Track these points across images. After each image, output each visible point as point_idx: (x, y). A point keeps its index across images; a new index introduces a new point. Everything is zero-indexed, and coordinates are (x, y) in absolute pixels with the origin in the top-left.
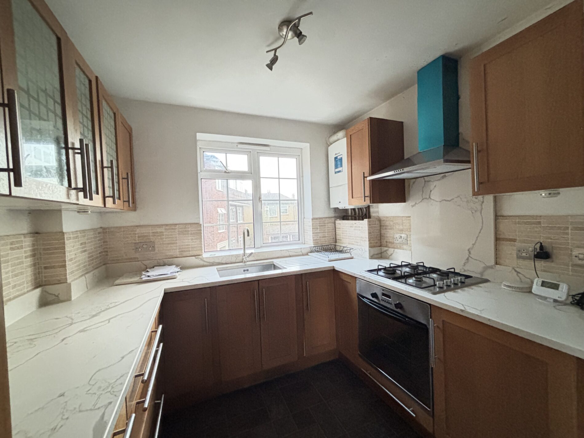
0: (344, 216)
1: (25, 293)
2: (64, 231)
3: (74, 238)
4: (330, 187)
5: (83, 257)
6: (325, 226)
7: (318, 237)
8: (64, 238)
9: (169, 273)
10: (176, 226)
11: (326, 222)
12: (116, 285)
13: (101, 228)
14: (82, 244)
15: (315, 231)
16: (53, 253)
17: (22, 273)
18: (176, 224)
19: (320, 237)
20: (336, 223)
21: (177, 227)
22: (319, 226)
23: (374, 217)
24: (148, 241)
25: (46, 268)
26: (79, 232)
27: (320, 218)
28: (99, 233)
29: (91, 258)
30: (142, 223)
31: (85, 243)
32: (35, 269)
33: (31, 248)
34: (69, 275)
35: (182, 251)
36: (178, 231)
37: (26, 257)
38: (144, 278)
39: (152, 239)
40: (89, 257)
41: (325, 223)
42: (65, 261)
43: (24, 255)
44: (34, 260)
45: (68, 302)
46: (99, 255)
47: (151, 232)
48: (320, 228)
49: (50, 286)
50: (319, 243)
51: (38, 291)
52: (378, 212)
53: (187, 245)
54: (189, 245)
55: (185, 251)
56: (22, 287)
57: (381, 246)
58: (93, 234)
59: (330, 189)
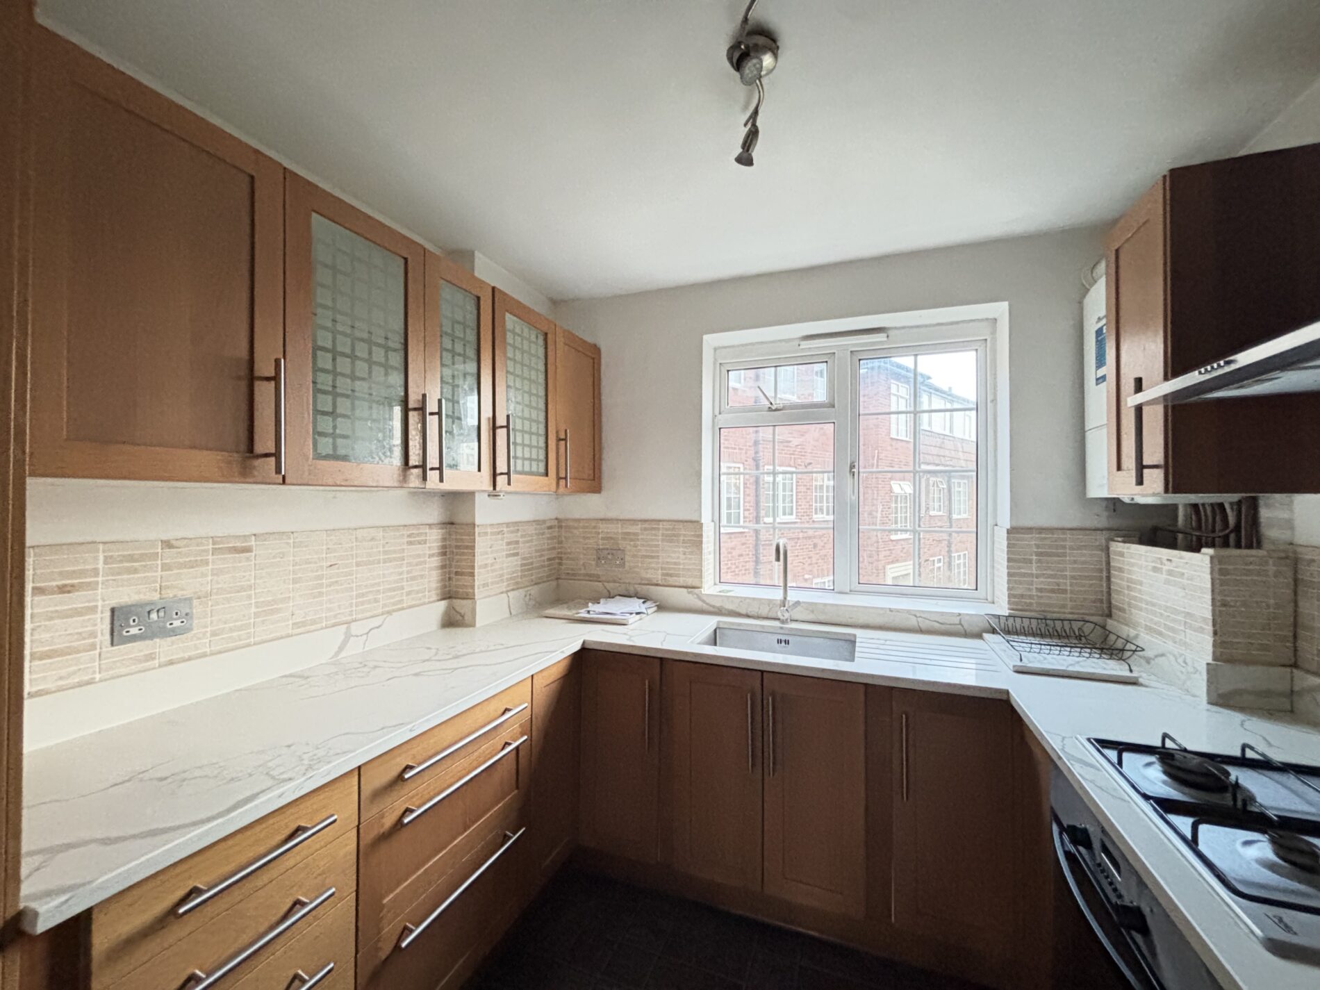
0: (1155, 529)
1: (424, 604)
2: (477, 522)
3: (492, 534)
4: (1087, 428)
5: (509, 565)
6: (1064, 555)
7: (1030, 590)
8: (474, 533)
9: (618, 612)
10: (659, 525)
11: (1068, 544)
12: (547, 617)
13: (556, 519)
14: (509, 544)
15: (1019, 568)
16: (463, 554)
17: (422, 576)
18: (660, 521)
19: (1041, 590)
20: (1111, 549)
21: (661, 526)
22: (1038, 554)
23: (1273, 542)
24: (615, 547)
25: (457, 573)
26: (505, 525)
27: (1041, 530)
28: (550, 528)
29: (527, 567)
30: (611, 515)
31: (517, 542)
32: (443, 574)
33: (440, 544)
34: (479, 588)
35: (667, 575)
36: (663, 535)
37: (431, 556)
38: (583, 614)
39: (622, 544)
40: (522, 565)
41: (1064, 547)
42: (473, 567)
43: (428, 552)
44: (442, 561)
45: (471, 629)
46: (546, 563)
47: (620, 531)
48: (1039, 561)
49: (459, 601)
50: (1034, 607)
51: (443, 604)
52: (1290, 525)
53: (675, 564)
54: (679, 564)
55: (671, 575)
56: (420, 595)
57: (1295, 665)
58: (536, 529)
59: (1088, 434)
